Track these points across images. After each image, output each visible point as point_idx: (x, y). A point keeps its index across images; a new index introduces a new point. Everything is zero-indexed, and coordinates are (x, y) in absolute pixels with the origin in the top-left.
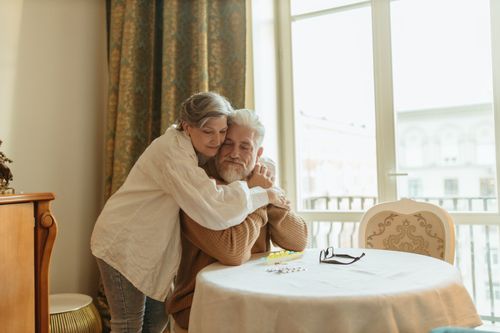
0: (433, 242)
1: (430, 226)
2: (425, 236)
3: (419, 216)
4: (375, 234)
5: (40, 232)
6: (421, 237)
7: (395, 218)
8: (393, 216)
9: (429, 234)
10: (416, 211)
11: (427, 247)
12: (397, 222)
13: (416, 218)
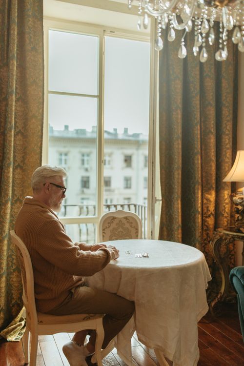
0: (133, 231)
1: (132, 223)
2: (130, 228)
3: (126, 218)
4: (106, 228)
6: (128, 228)
7: (115, 219)
8: (114, 218)
9: (131, 226)
10: (124, 216)
11: (130, 232)
12: (116, 221)
13: (125, 219)
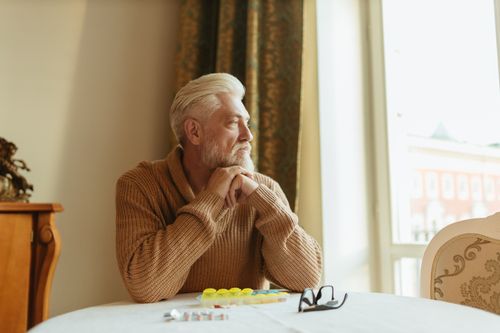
4: (447, 274)
5: (39, 248)
